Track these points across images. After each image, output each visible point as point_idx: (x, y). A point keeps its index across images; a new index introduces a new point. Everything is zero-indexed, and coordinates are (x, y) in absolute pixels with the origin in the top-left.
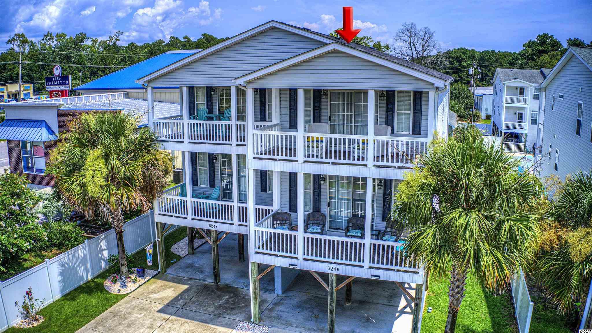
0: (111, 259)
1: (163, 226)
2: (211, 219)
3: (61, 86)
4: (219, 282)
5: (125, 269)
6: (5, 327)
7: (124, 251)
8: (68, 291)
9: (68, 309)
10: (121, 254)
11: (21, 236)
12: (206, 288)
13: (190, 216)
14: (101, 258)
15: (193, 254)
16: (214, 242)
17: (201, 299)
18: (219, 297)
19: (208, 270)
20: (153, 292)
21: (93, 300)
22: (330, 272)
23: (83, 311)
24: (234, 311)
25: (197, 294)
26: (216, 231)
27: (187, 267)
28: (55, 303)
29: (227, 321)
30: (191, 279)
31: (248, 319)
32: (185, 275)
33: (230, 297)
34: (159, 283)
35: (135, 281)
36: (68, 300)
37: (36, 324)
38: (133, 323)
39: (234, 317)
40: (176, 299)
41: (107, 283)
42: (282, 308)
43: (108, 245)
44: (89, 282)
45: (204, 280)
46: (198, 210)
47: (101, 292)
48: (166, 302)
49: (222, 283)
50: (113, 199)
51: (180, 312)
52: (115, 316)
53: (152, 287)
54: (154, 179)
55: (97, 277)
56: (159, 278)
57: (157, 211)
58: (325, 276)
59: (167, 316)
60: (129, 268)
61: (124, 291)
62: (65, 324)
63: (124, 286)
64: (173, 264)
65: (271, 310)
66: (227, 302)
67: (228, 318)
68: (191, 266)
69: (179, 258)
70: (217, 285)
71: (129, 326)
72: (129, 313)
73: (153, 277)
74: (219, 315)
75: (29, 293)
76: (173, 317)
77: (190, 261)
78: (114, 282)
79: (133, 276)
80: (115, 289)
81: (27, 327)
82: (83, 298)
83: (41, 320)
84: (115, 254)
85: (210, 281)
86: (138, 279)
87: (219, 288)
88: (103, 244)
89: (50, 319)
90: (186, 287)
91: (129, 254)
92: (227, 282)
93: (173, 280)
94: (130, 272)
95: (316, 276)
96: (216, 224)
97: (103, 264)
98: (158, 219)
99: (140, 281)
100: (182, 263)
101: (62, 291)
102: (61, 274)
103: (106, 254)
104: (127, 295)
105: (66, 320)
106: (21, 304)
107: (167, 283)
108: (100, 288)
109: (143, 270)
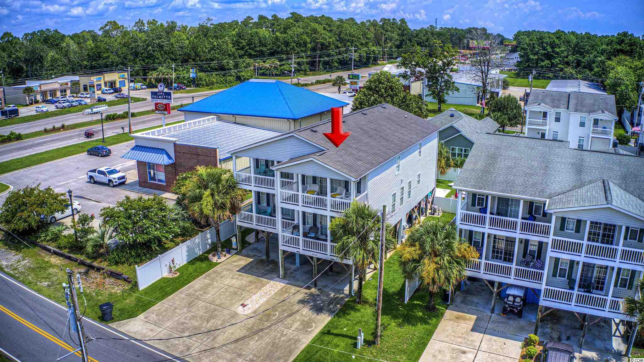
0: (213, 243)
1: (241, 227)
2: (265, 225)
3: (165, 100)
4: (269, 258)
5: (220, 249)
6: (161, 277)
7: (220, 240)
8: (190, 260)
9: (191, 268)
10: (218, 242)
11: (167, 232)
12: (262, 261)
13: (254, 223)
14: (207, 243)
15: (258, 242)
16: (267, 237)
17: (258, 266)
18: (268, 265)
19: (264, 251)
20: (234, 262)
21: (204, 265)
22: (314, 256)
23: (199, 270)
24: (273, 273)
25: (256, 264)
26: (268, 232)
27: (254, 249)
28: (184, 266)
29: (269, 277)
30: (255, 256)
31: (279, 277)
32: (251, 254)
33: (273, 266)
34: (238, 257)
35: (225, 256)
36: (190, 264)
37: (176, 276)
38: (224, 276)
39: (273, 275)
40: (246, 266)
41: (210, 256)
42: (297, 273)
43: (211, 236)
44: (200, 255)
45: (261, 257)
46: (259, 220)
47: (208, 261)
48: (241, 267)
49: (270, 259)
50: (216, 216)
51: (247, 272)
52: (215, 273)
53: (234, 259)
54: (236, 205)
55: (205, 253)
56: (238, 254)
57: (237, 219)
58: (312, 258)
59: (241, 273)
60: (222, 248)
61: (219, 261)
62: (190, 276)
63: (219, 258)
64: (246, 247)
65: (291, 273)
66: (271, 268)
67: (269, 276)
68: (255, 249)
69: (250, 244)
70: (268, 260)
71: (222, 277)
72: (222, 272)
73: (235, 254)
74: (266, 274)
75: (173, 261)
76: (244, 274)
77: (255, 246)
78: (214, 256)
79: (224, 253)
80: (215, 260)
81: (171, 277)
82: (198, 264)
83: (178, 274)
84: (215, 240)
85: (264, 257)
86: (227, 255)
87: (268, 261)
88: (208, 236)
89: (183, 273)
90: (252, 260)
91: (222, 241)
92: (274, 258)
93: (245, 256)
94: (223, 251)
95: (308, 258)
96: (267, 228)
97: (208, 247)
98: (238, 223)
99: (228, 256)
100: (251, 247)
101: (187, 260)
102: (188, 251)
103: (210, 241)
104: (221, 263)
105: (191, 274)
106: (168, 266)
107: (242, 257)
108: (207, 259)
109: (230, 250)
